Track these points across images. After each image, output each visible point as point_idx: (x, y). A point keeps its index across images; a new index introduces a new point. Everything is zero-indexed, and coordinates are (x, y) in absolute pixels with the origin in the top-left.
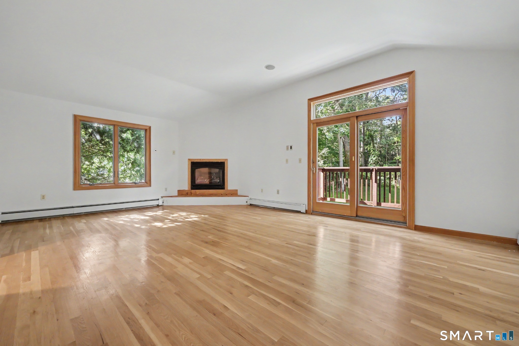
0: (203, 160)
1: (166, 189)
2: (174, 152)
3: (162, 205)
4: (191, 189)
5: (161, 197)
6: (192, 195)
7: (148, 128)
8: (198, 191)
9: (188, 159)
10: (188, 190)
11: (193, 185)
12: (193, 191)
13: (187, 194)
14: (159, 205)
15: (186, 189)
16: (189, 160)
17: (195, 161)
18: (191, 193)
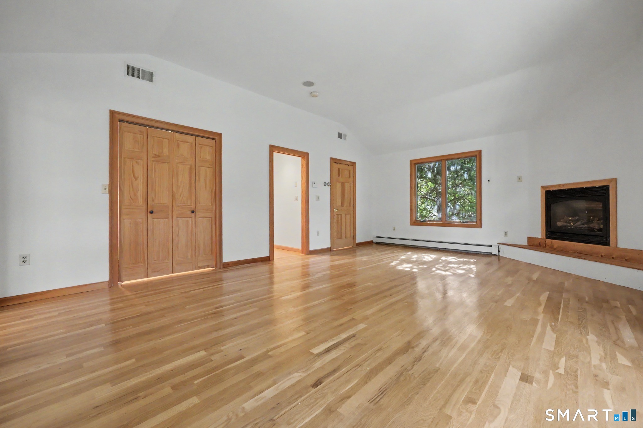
0: (563, 185)
1: (506, 233)
2: (520, 179)
3: (497, 254)
4: (546, 237)
5: (498, 243)
6: (548, 247)
7: (477, 154)
8: (557, 243)
9: (541, 187)
10: (541, 238)
11: (548, 232)
12: (549, 241)
13: (540, 245)
14: (492, 253)
15: (539, 237)
16: (543, 187)
17: (551, 189)
18: (545, 244)
